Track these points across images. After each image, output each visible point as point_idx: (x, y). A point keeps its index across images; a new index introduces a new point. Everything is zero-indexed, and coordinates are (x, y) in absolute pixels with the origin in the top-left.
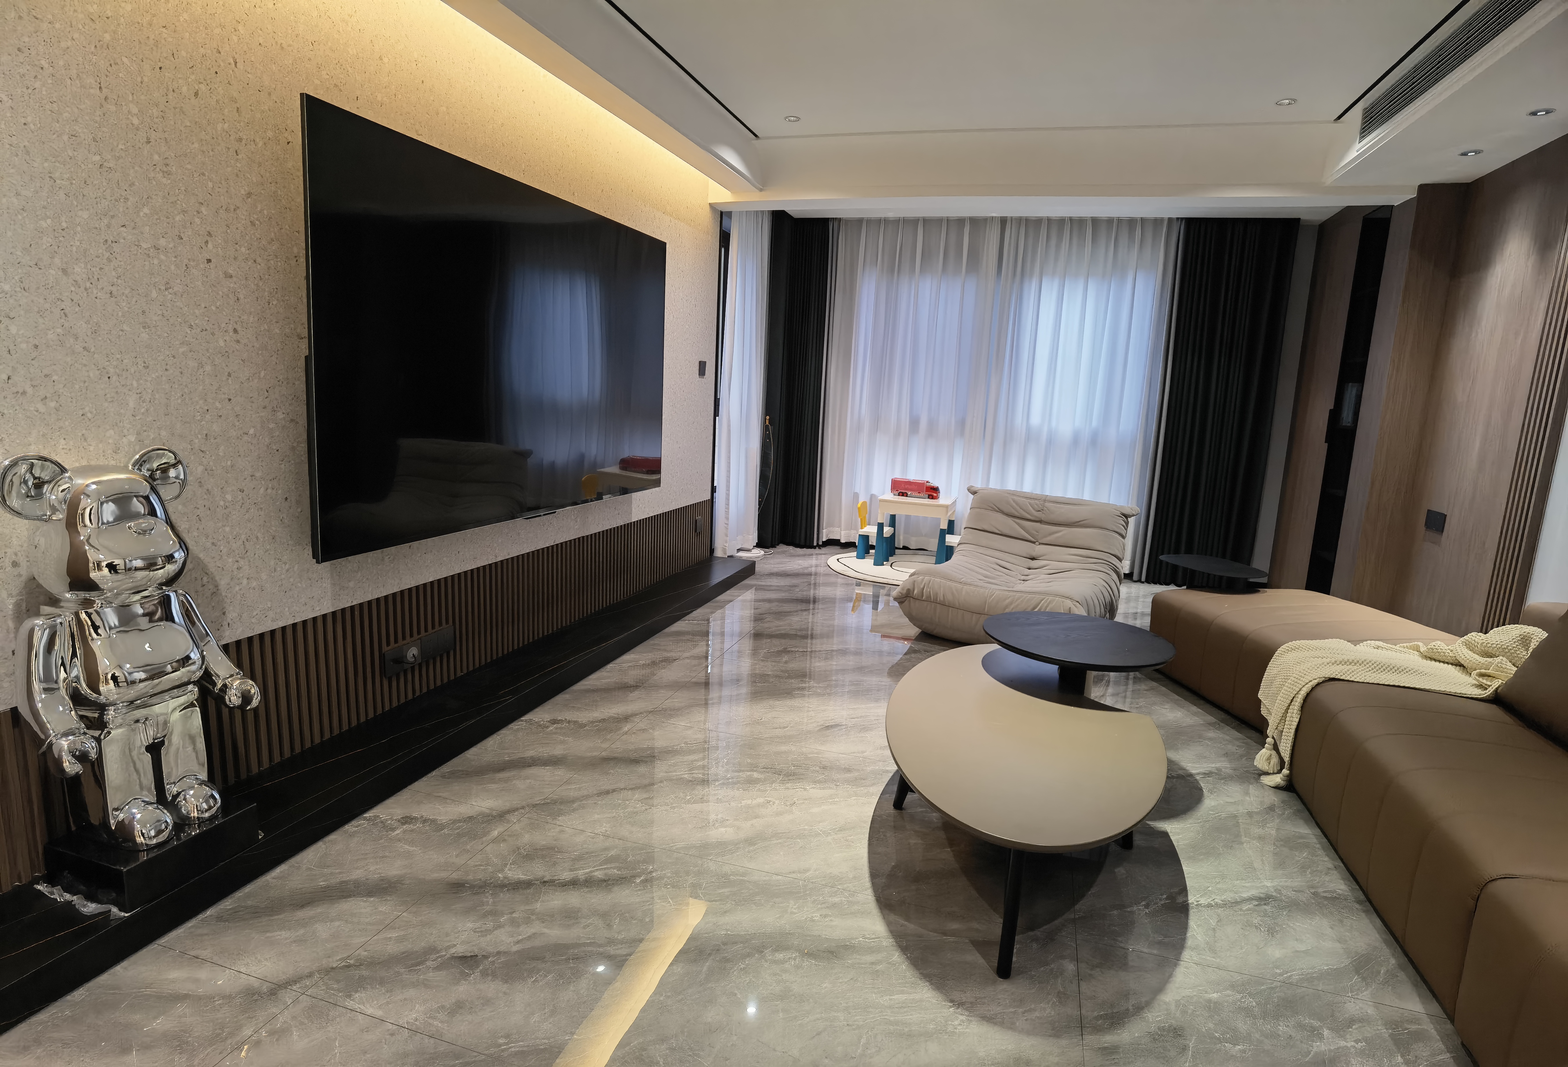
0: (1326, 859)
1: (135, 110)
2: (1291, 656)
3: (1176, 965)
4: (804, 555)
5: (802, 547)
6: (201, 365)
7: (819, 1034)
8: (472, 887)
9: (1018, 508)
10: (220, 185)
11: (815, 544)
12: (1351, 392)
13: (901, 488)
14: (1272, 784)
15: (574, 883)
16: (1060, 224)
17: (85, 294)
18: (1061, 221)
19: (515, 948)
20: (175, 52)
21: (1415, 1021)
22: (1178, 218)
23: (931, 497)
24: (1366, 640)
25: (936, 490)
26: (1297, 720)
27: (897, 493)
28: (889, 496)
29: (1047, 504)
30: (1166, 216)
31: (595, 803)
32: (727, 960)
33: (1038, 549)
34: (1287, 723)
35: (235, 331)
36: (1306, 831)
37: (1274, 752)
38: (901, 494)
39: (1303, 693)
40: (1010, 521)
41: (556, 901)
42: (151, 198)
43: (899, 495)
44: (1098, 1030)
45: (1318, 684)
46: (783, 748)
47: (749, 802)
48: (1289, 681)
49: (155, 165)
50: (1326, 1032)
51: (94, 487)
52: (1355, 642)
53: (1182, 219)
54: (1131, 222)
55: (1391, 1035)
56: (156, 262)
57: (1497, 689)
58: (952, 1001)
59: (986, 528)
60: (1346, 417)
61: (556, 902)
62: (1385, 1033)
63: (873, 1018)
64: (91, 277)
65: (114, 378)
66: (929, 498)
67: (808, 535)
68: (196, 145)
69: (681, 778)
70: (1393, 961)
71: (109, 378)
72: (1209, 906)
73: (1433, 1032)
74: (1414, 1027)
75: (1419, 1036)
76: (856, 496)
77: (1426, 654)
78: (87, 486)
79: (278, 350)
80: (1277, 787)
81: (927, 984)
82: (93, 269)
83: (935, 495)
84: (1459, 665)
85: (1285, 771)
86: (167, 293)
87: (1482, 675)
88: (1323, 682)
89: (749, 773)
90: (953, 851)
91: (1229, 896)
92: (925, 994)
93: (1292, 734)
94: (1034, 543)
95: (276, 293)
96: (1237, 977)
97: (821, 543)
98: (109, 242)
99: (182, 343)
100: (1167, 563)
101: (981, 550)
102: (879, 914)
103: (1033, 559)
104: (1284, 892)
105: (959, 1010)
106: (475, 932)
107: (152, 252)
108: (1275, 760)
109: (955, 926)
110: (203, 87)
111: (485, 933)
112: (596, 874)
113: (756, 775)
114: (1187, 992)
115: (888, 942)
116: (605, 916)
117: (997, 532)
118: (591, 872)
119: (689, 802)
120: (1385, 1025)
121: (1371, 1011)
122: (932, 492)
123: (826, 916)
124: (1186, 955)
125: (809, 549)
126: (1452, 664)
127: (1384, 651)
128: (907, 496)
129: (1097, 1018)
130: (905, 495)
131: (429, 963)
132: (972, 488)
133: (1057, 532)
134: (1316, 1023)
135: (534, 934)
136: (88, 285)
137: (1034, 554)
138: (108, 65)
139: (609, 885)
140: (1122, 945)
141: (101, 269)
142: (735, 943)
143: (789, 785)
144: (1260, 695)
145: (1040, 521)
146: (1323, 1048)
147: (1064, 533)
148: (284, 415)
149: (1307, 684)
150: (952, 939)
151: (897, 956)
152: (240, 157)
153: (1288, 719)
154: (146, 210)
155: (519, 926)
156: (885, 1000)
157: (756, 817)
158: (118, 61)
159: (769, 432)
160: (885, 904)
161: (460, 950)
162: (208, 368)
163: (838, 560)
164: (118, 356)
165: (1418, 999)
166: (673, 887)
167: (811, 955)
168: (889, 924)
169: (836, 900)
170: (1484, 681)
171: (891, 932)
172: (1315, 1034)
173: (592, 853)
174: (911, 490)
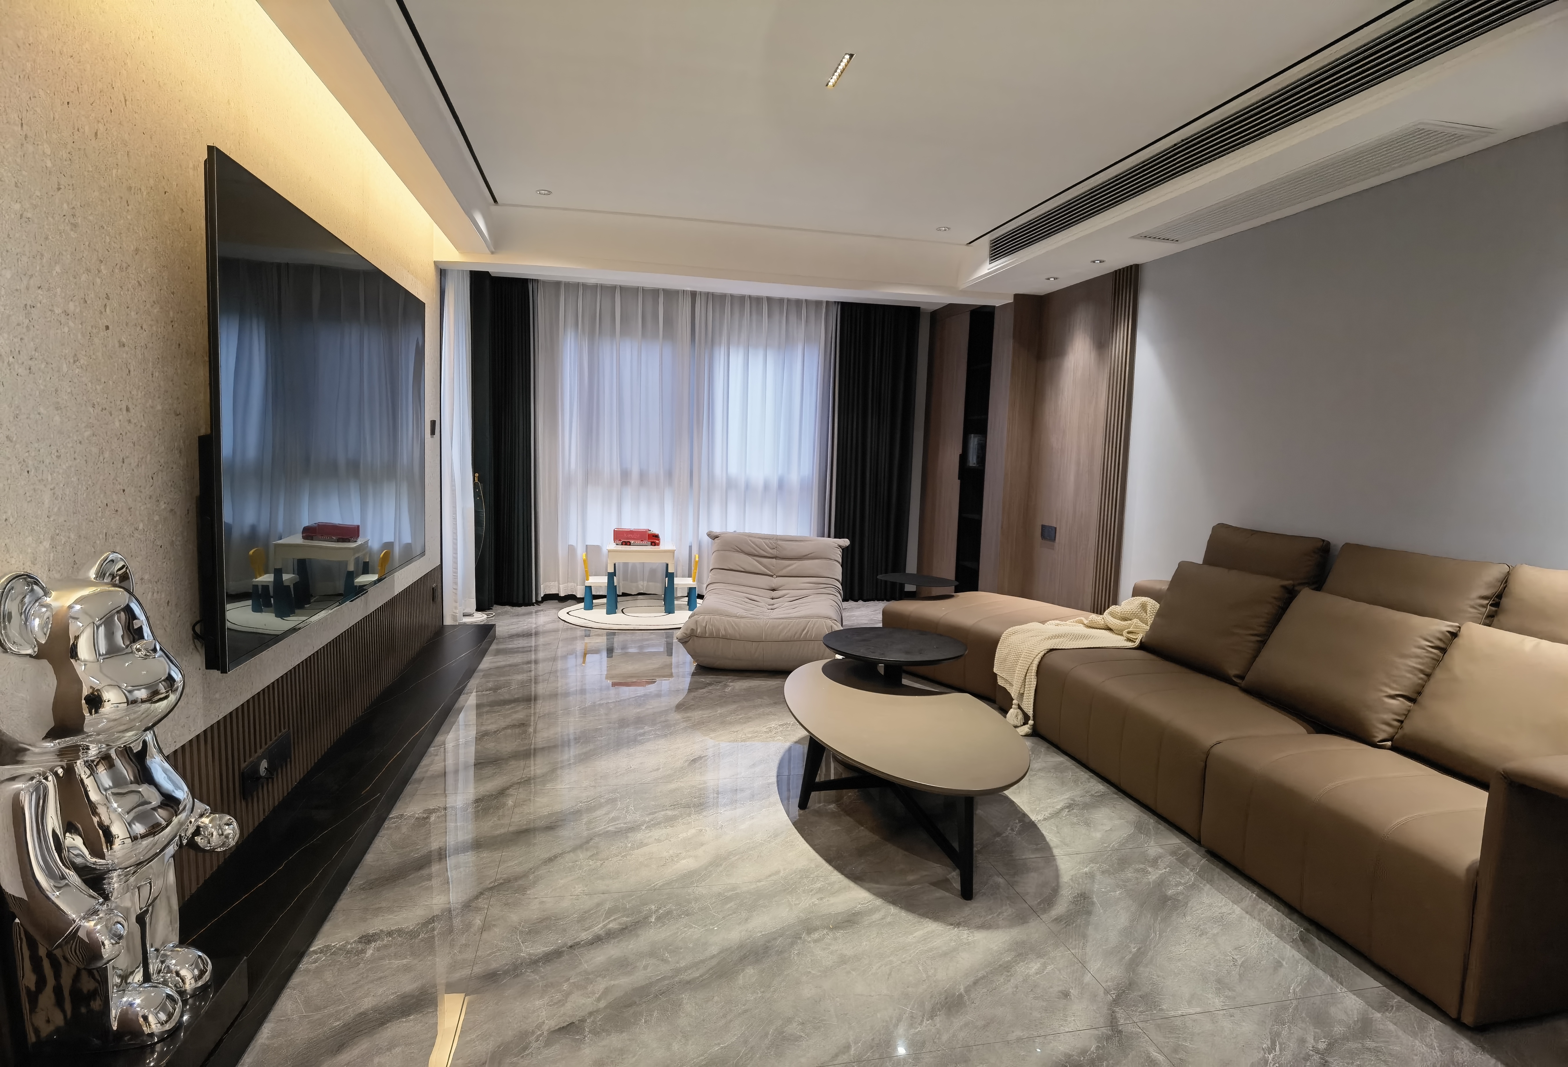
0: (1083, 773)
1: (48, 151)
2: (1013, 638)
3: (1055, 860)
4: (524, 615)
5: (520, 605)
6: (102, 451)
7: (890, 974)
8: (506, 972)
9: (758, 549)
10: (115, 241)
11: (534, 601)
12: (974, 441)
13: (624, 538)
14: (1023, 733)
15: (597, 940)
16: (741, 300)
17: (8, 371)
18: (742, 298)
19: (602, 1004)
20: (80, 86)
21: (1181, 848)
22: (835, 302)
23: (653, 544)
24: (1048, 621)
25: (656, 537)
26: (1035, 683)
27: (620, 542)
28: (612, 546)
29: (779, 542)
30: (825, 299)
31: (549, 871)
32: (782, 952)
33: (775, 582)
34: (1026, 686)
35: (128, 410)
36: (1060, 759)
37: (1019, 710)
38: (624, 543)
39: (1036, 662)
40: (750, 559)
41: (599, 957)
42: (62, 254)
43: (622, 545)
44: (1045, 911)
45: (1045, 654)
46: (672, 786)
47: (685, 835)
48: (1022, 656)
49: (64, 216)
50: (1150, 869)
51: (78, 607)
52: (1043, 622)
53: (838, 302)
54: (798, 303)
55: (1176, 859)
56: (66, 330)
57: (1141, 640)
58: (952, 925)
59: (732, 567)
60: (972, 461)
61: (599, 959)
62: (1173, 859)
63: (914, 952)
64: (13, 350)
65: (32, 473)
66: (651, 545)
67: (527, 593)
68: (97, 193)
69: (607, 832)
70: (1152, 821)
71: (28, 472)
72: (1045, 819)
73: (1191, 851)
74: (1182, 852)
75: (1187, 855)
76: (572, 550)
77: (1089, 625)
78: (70, 607)
79: (160, 430)
80: (1027, 735)
81: (927, 919)
82: (15, 340)
83: (657, 542)
84: (1109, 629)
85: (1031, 722)
86: (75, 366)
87: (1129, 633)
88: (1048, 652)
89: (662, 813)
90: (866, 828)
91: (1050, 810)
92: (930, 927)
93: (1033, 694)
94: (772, 576)
95: (158, 363)
96: (1090, 855)
97: (540, 599)
98: (28, 307)
99: (86, 427)
100: (886, 582)
101: (732, 587)
102: (856, 885)
103: (774, 590)
104: (1076, 799)
105: (961, 928)
106: (550, 1006)
107: (63, 319)
108: (1021, 716)
109: (911, 878)
110: (101, 126)
111: (561, 1003)
112: (611, 926)
113: (670, 813)
114: (1073, 872)
115: (879, 902)
116: (653, 953)
117: (743, 570)
118: (605, 926)
119: (632, 848)
120: (1170, 855)
121: (1160, 850)
122: (654, 539)
123: (821, 899)
124: (1056, 852)
125: (529, 607)
126: (1103, 629)
127: (1063, 627)
128: (630, 545)
129: (1039, 904)
130: (629, 543)
131: (534, 1045)
132: (712, 534)
133: (789, 566)
134: (1142, 866)
135: (606, 988)
136: (11, 359)
137: (774, 586)
138: (28, 98)
139: (631, 930)
140: (1018, 858)
141: (21, 339)
142: (775, 939)
143: (705, 813)
144: (995, 670)
145: (776, 558)
146: (1154, 877)
147: (795, 566)
148: (166, 505)
149: (1037, 656)
150: (916, 887)
151: (893, 909)
152: (130, 208)
153: (1027, 683)
154: (58, 269)
155: (586, 988)
156: (910, 939)
157: (702, 845)
158: (36, 94)
159: (479, 490)
160: (857, 878)
161: (552, 1024)
162: (107, 454)
163: (568, 613)
164: (36, 445)
165: (1175, 837)
166: (687, 915)
167: (837, 927)
168: (869, 890)
169: (818, 885)
170: (1131, 636)
171: (874, 894)
172: (1145, 872)
173: (590, 911)
174: (633, 539)
